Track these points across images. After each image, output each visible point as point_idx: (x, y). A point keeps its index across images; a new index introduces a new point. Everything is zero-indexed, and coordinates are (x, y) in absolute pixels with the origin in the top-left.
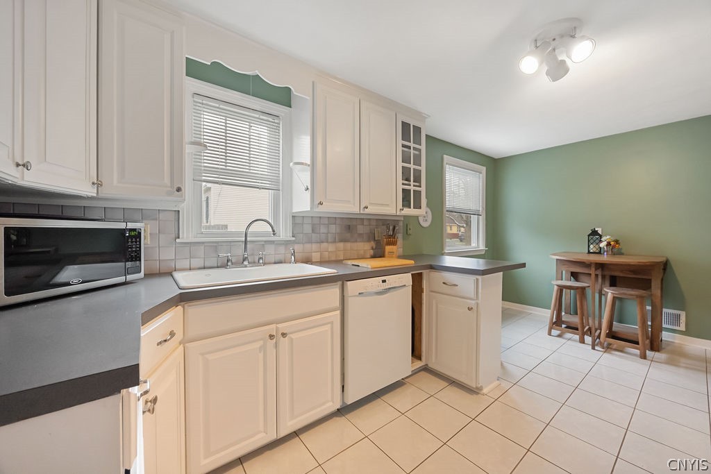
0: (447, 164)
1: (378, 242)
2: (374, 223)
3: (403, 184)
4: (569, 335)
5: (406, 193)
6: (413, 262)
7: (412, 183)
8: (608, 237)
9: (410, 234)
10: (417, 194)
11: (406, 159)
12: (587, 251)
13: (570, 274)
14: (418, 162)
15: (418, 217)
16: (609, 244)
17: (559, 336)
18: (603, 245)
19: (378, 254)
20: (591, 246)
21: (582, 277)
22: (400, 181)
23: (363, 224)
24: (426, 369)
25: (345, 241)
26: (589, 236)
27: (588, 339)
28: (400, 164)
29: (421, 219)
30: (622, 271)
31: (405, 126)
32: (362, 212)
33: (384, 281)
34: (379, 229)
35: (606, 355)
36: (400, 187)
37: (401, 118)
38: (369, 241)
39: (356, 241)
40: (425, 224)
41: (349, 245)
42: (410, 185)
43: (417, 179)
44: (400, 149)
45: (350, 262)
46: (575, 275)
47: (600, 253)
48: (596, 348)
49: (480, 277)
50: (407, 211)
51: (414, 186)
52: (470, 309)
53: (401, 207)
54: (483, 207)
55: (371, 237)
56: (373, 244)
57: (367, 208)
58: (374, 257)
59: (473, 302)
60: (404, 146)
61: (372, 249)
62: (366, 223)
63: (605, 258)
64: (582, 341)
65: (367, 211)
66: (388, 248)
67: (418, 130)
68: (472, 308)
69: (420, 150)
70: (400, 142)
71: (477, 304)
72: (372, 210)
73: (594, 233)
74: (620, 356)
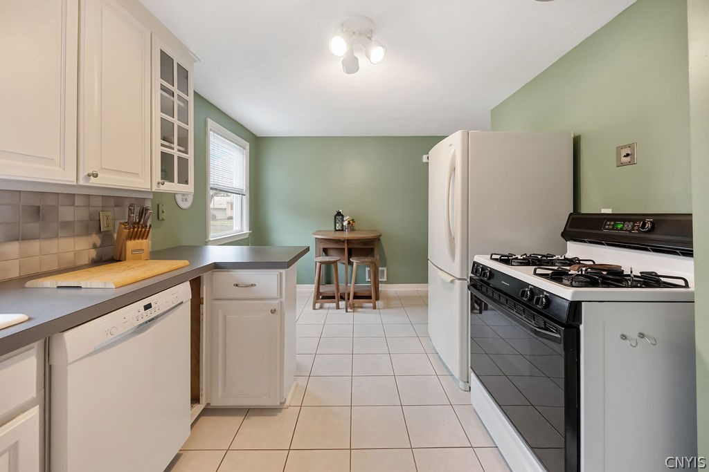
0: (211, 130)
1: (106, 236)
2: (99, 203)
3: (162, 145)
4: (327, 305)
5: (166, 159)
6: (186, 262)
7: (175, 145)
8: (348, 217)
9: (163, 220)
10: (183, 163)
11: (167, 108)
12: (333, 229)
13: (322, 250)
14: (184, 117)
15: (175, 194)
16: (349, 223)
17: (321, 308)
18: (345, 223)
19: (109, 256)
20: (337, 225)
21: (331, 252)
22: (157, 139)
23: (73, 205)
24: (208, 411)
25: (24, 239)
26: (335, 216)
27: (342, 304)
28: (158, 115)
29: (179, 198)
30: (358, 244)
31: (166, 60)
32: (81, 182)
33: (148, 307)
34: (110, 214)
35: (356, 314)
36: (158, 149)
37: (159, 45)
38: (86, 232)
39: (57, 236)
40: (185, 205)
41: (35, 246)
42: (173, 149)
43: (183, 142)
44: (158, 93)
45: (50, 282)
46: (325, 251)
47: (342, 230)
48: (349, 310)
49: (283, 271)
50: (168, 187)
51: (179, 150)
52: (273, 311)
53: (160, 180)
54: (246, 187)
55: (93, 225)
56: (96, 239)
57: (96, 176)
58: (99, 261)
59: (276, 302)
60: (163, 88)
61: (95, 247)
62: (78, 202)
63: (346, 235)
64: (338, 308)
65: (93, 182)
66: (131, 245)
67: (184, 74)
68: (275, 310)
69: (187, 102)
70: (158, 81)
71: (281, 302)
72: (107, 180)
73: (339, 214)
74: (363, 312)
